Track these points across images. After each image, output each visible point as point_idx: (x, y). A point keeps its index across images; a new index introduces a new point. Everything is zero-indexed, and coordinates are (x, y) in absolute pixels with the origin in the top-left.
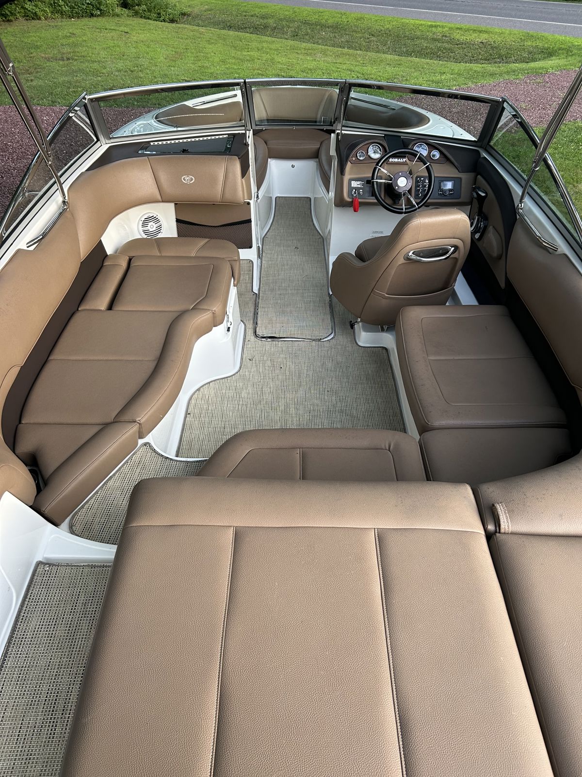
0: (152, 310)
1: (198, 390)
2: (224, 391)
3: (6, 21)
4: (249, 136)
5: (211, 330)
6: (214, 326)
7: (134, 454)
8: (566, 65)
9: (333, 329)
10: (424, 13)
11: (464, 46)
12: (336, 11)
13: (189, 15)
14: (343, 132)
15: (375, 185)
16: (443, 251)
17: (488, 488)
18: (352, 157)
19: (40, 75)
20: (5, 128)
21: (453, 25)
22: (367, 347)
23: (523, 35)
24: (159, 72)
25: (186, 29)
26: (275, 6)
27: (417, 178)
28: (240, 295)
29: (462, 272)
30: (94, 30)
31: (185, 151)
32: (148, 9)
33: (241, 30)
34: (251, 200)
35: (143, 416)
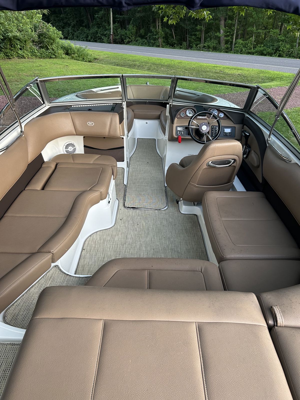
0: (66, 190)
1: (90, 236)
2: (105, 237)
3: (9, 59)
4: (124, 105)
5: (99, 202)
6: (101, 200)
7: (48, 272)
8: (280, 85)
9: (167, 204)
10: (211, 61)
11: (230, 76)
12: (169, 59)
13: (98, 59)
14: (173, 104)
15: (190, 129)
16: (228, 162)
17: (267, 296)
18: (178, 115)
19: (23, 83)
20: (1, 105)
21: (225, 66)
22: (185, 214)
23: (258, 71)
24: (82, 83)
25: (96, 65)
26: (139, 56)
27: (212, 126)
28: (116, 185)
29: (237, 176)
30: (51, 64)
31: (90, 110)
32: (78, 56)
33: (123, 66)
34: (124, 136)
35: (55, 249)
